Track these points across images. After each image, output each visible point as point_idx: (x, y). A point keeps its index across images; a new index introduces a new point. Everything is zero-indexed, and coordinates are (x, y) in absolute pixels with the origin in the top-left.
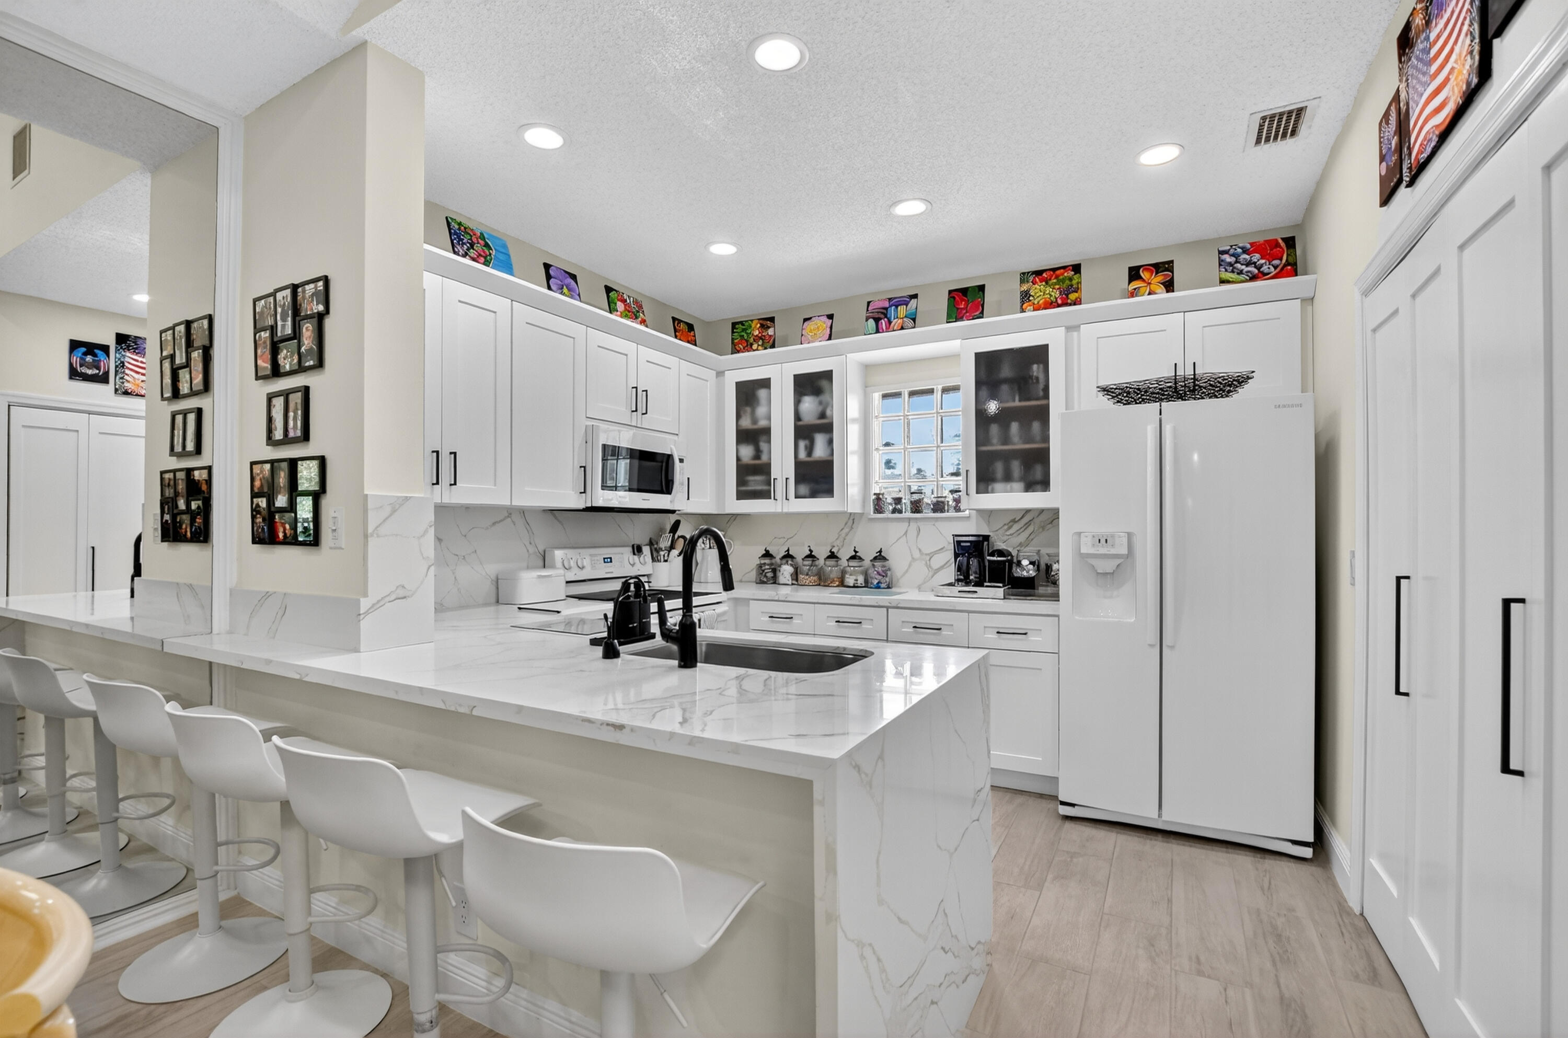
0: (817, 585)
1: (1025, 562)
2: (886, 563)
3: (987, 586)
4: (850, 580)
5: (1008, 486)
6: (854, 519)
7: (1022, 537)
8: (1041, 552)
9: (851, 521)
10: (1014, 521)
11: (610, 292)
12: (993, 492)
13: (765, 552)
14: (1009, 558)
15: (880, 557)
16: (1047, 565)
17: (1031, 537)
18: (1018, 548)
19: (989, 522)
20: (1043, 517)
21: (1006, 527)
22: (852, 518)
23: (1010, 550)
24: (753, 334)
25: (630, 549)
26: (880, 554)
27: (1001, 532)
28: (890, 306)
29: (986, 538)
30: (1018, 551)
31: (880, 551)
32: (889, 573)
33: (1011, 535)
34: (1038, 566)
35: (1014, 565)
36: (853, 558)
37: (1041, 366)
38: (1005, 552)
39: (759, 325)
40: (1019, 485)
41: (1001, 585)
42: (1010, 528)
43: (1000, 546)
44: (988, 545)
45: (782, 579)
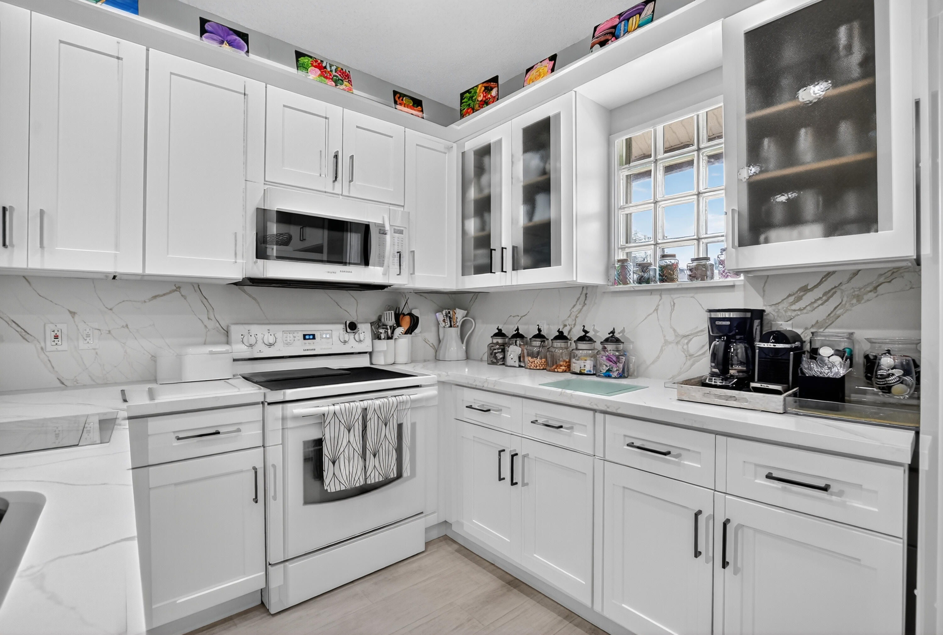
0: (543, 369)
1: (825, 352)
2: (621, 346)
3: (757, 390)
4: (576, 366)
5: (795, 232)
6: (586, 294)
7: (821, 313)
8: (855, 335)
9: (583, 297)
10: (805, 290)
11: (300, 57)
12: (767, 241)
13: (497, 331)
14: (797, 344)
15: (613, 339)
16: (867, 357)
17: (839, 312)
18: (813, 330)
19: (764, 291)
20: (857, 282)
21: (792, 299)
22: (584, 292)
23: (799, 331)
24: (478, 100)
25: (342, 326)
26: (613, 335)
27: (785, 305)
28: (620, 22)
29: (759, 314)
30: (813, 333)
31: (613, 332)
32: (623, 359)
33: (800, 310)
34: (851, 357)
35: (805, 358)
36: (582, 339)
37: (856, 25)
38: (788, 335)
39: (483, 88)
40: (817, 228)
41: (778, 387)
42: (799, 299)
43: (785, 326)
44: (761, 324)
45: (509, 361)
